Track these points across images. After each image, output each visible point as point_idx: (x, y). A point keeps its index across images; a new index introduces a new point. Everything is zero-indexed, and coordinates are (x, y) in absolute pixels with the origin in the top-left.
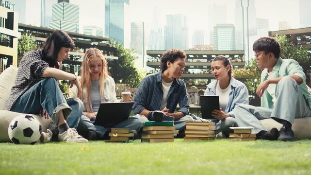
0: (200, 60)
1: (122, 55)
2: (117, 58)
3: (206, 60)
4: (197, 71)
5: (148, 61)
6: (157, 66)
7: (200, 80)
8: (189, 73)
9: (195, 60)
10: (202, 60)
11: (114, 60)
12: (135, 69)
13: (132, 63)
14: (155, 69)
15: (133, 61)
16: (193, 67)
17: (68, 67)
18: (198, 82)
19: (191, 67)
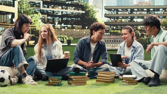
0: (142, 12)
1: (87, 10)
2: (84, 12)
3: (146, 12)
4: (140, 20)
5: (106, 14)
6: (112, 17)
7: (142, 26)
8: (134, 21)
9: (138, 13)
10: (144, 13)
11: (82, 13)
12: (96, 19)
13: (94, 15)
14: (111, 19)
15: (95, 14)
16: (137, 17)
17: (51, 19)
18: (140, 27)
19: (135, 17)
